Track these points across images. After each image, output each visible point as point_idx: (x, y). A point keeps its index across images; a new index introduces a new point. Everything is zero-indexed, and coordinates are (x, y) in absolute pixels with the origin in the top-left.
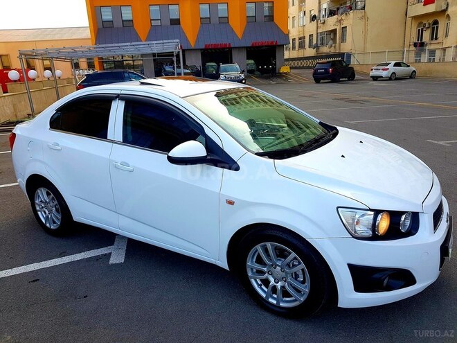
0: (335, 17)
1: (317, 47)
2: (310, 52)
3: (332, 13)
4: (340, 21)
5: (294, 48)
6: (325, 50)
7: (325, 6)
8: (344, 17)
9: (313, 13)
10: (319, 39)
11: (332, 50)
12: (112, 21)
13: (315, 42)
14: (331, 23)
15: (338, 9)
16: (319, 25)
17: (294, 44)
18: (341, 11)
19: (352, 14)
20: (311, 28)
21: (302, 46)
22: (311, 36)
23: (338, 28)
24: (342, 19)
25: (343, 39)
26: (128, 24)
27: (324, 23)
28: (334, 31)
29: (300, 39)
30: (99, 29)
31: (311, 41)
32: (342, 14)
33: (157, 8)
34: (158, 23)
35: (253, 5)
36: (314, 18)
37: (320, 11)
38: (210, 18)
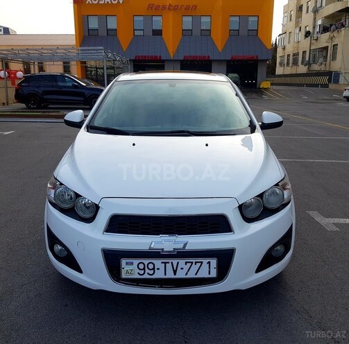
0: (328, 34)
1: (309, 64)
2: (302, 69)
3: (325, 29)
4: (332, 38)
5: (288, 64)
6: (316, 67)
7: (319, 22)
8: (335, 34)
9: (308, 29)
10: (311, 56)
11: (323, 68)
12: (97, 30)
13: (307, 59)
14: (324, 40)
15: (331, 25)
16: (313, 41)
17: (288, 60)
18: (333, 27)
19: (343, 32)
20: (305, 44)
21: (295, 63)
22: (304, 52)
23: (329, 45)
24: (334, 36)
25: (334, 58)
26: (112, 33)
27: (317, 40)
28: (326, 48)
29: (294, 55)
30: (84, 37)
31: (304, 58)
32: (334, 31)
33: (142, 18)
34: (141, 33)
35: (237, 19)
36: (308, 34)
37: (314, 27)
38: (192, 30)
